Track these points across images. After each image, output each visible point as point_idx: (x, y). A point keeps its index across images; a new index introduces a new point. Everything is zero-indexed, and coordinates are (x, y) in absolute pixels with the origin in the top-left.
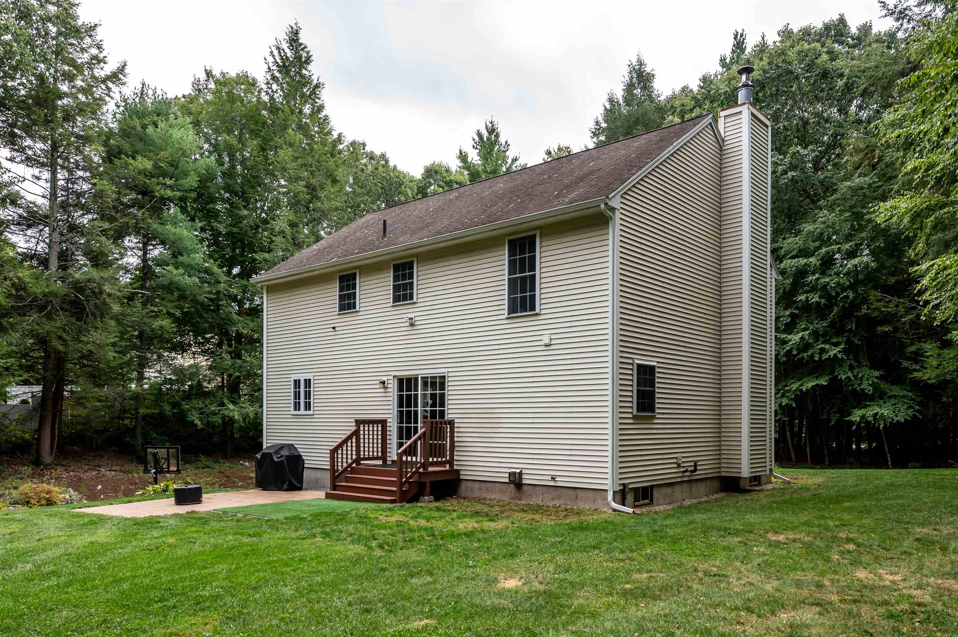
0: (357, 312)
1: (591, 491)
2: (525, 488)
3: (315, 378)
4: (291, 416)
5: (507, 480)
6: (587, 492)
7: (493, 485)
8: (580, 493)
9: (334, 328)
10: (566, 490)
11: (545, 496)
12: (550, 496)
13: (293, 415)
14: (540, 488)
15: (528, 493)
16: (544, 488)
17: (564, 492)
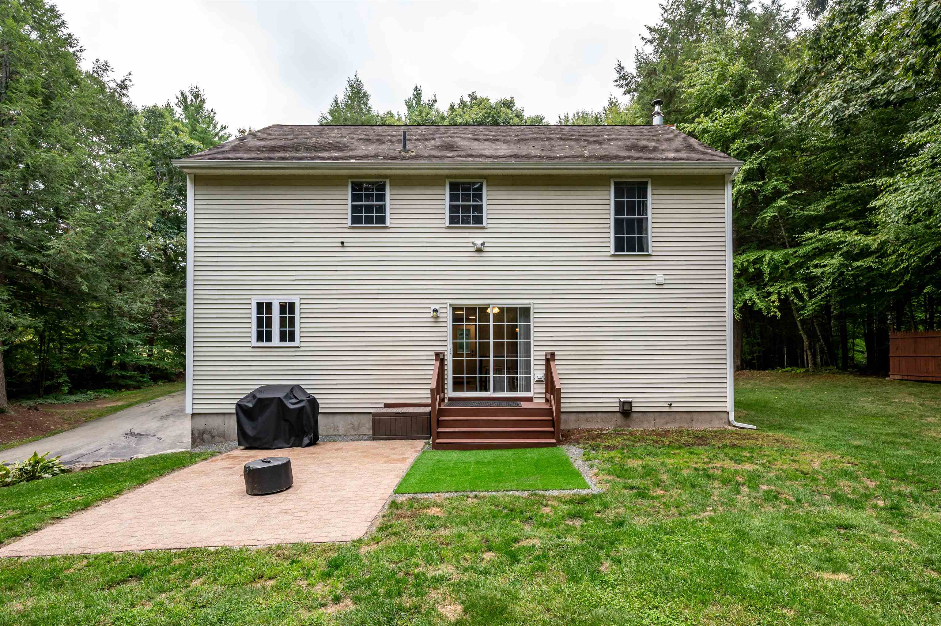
0: (387, 228)
1: (707, 414)
2: (634, 416)
3: (302, 301)
4: (250, 349)
5: (617, 409)
6: (703, 414)
7: (594, 415)
8: (695, 416)
9: (342, 243)
10: (681, 414)
11: (657, 421)
12: (663, 421)
13: (253, 347)
14: (652, 414)
15: (637, 420)
16: (656, 414)
17: (677, 416)
